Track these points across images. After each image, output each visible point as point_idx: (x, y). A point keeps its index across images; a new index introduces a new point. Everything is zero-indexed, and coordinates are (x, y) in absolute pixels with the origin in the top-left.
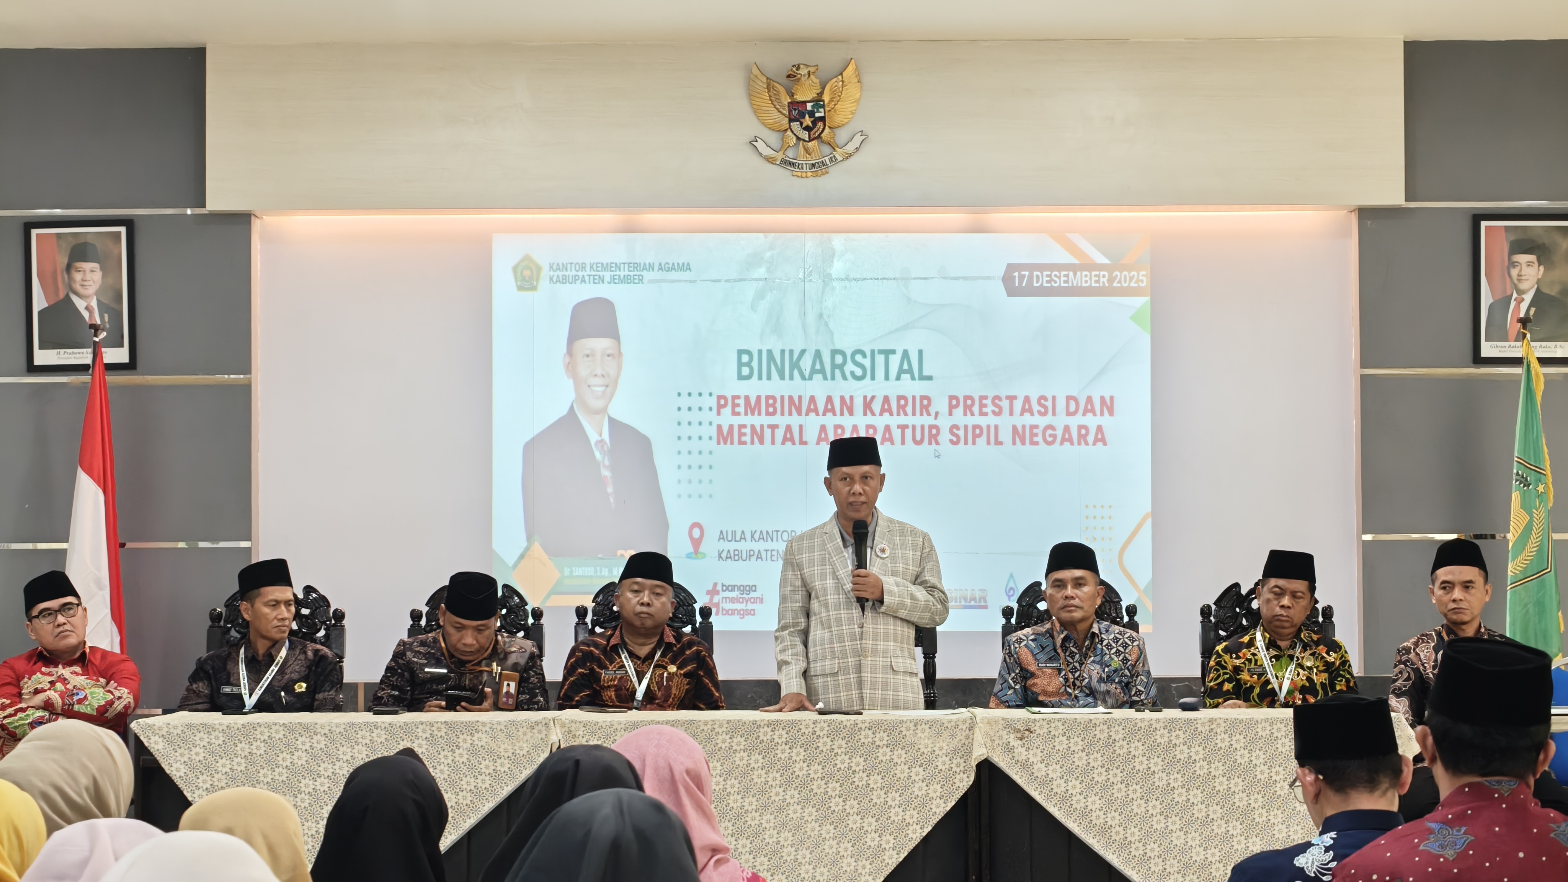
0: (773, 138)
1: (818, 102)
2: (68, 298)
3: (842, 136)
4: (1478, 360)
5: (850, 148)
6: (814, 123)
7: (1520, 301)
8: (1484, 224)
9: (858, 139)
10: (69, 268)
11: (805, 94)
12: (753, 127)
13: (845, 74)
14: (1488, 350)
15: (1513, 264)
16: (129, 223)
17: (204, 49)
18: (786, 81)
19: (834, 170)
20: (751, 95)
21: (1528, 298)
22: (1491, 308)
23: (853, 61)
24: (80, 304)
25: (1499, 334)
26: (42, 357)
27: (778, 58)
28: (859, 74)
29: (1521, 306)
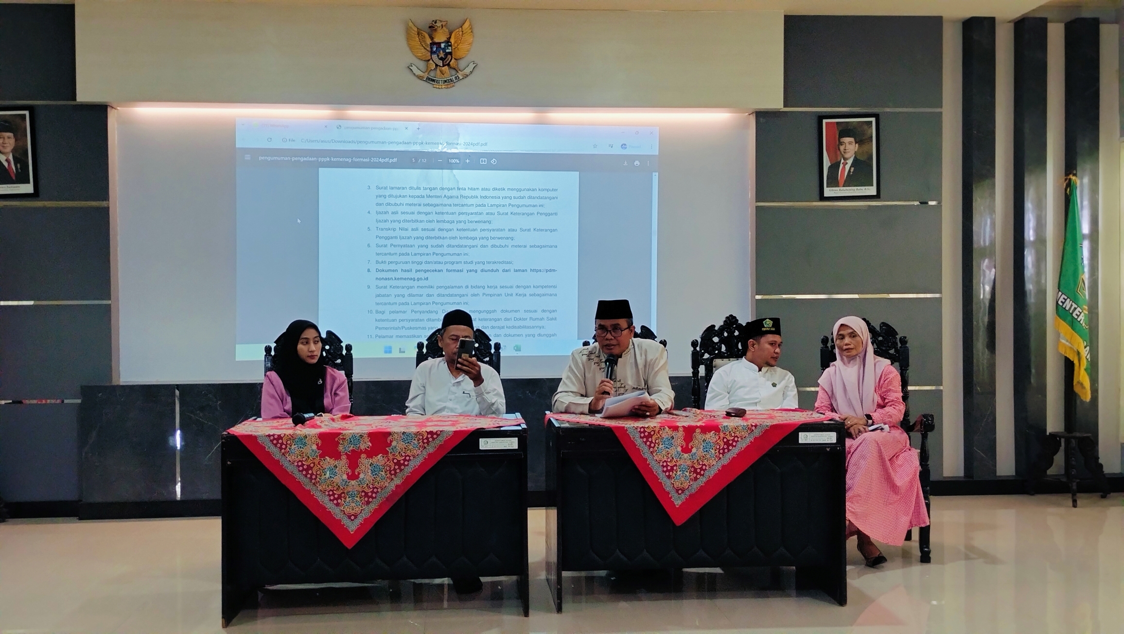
0: (422, 65)
1: (448, 42)
3: (462, 64)
4: (822, 198)
6: (446, 56)
7: (845, 164)
8: (825, 121)
9: (472, 66)
11: (440, 38)
12: (410, 58)
13: (463, 27)
14: (828, 192)
15: (841, 143)
16: (31, 109)
18: (429, 30)
19: (457, 84)
20: (409, 38)
21: (850, 162)
22: (830, 168)
23: (468, 20)
24: (2, 158)
25: (834, 182)
27: (424, 17)
28: (471, 28)
29: (846, 167)
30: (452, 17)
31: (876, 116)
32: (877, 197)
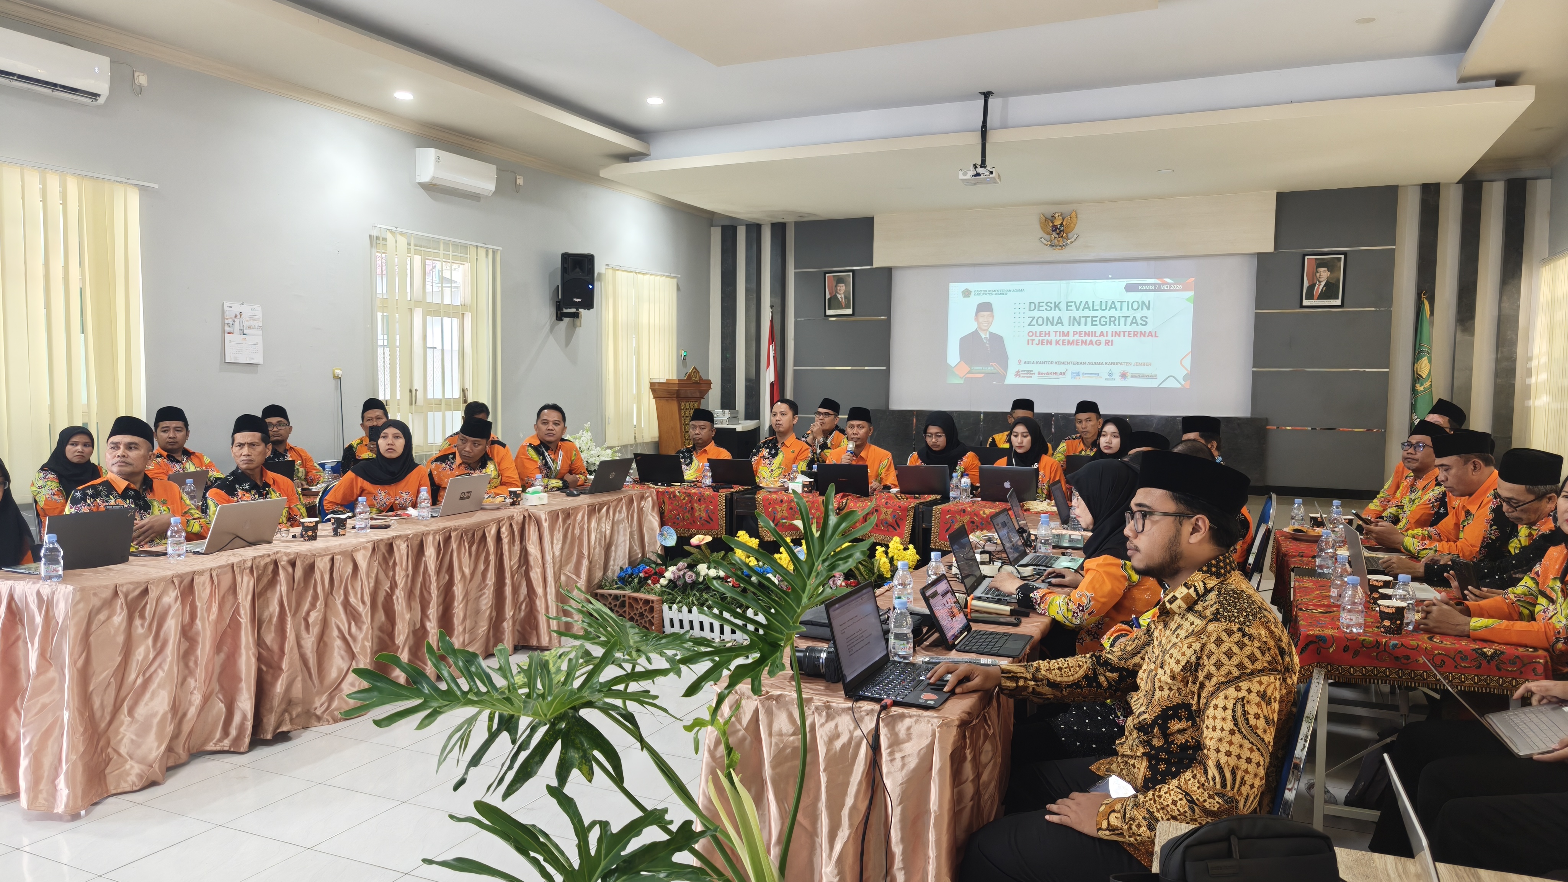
0: (1047, 237)
1: (1061, 225)
2: (835, 295)
3: (1070, 235)
4: (1302, 307)
5: (1072, 240)
6: (1061, 231)
7: (1319, 285)
8: (1307, 257)
9: (1075, 236)
10: (836, 286)
11: (1058, 222)
12: (1041, 233)
13: (1072, 215)
14: (1306, 303)
15: (1317, 272)
16: (853, 271)
17: (873, 218)
19: (1068, 247)
20: (1040, 222)
21: (1323, 284)
22: (1308, 288)
23: (1075, 210)
24: (839, 296)
25: (1310, 296)
26: (829, 312)
27: (1049, 210)
28: (1076, 215)
29: (1319, 288)
30: (1065, 209)
31: (1345, 254)
32: (1342, 306)
